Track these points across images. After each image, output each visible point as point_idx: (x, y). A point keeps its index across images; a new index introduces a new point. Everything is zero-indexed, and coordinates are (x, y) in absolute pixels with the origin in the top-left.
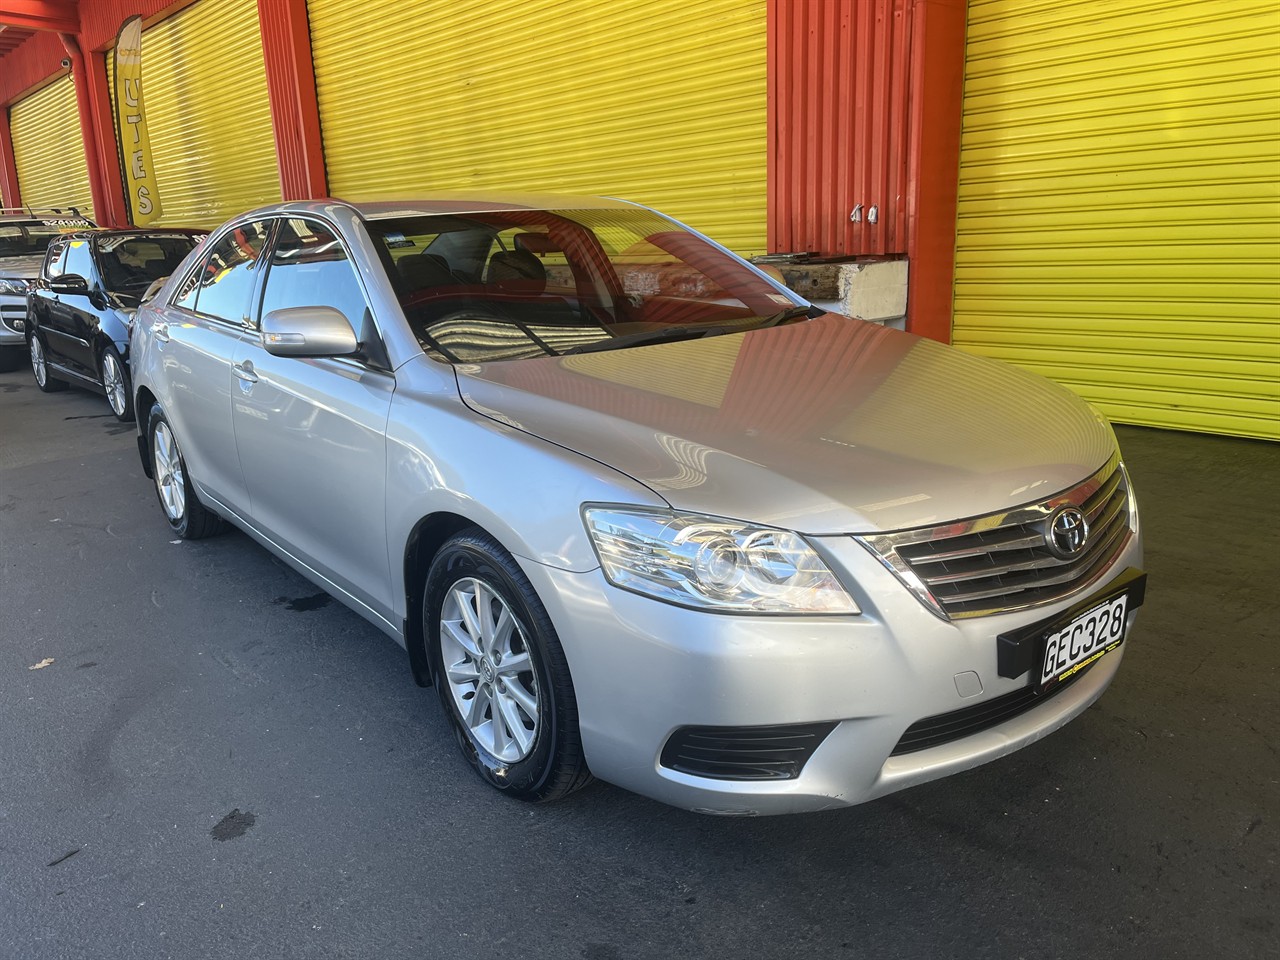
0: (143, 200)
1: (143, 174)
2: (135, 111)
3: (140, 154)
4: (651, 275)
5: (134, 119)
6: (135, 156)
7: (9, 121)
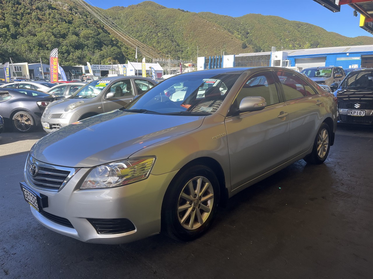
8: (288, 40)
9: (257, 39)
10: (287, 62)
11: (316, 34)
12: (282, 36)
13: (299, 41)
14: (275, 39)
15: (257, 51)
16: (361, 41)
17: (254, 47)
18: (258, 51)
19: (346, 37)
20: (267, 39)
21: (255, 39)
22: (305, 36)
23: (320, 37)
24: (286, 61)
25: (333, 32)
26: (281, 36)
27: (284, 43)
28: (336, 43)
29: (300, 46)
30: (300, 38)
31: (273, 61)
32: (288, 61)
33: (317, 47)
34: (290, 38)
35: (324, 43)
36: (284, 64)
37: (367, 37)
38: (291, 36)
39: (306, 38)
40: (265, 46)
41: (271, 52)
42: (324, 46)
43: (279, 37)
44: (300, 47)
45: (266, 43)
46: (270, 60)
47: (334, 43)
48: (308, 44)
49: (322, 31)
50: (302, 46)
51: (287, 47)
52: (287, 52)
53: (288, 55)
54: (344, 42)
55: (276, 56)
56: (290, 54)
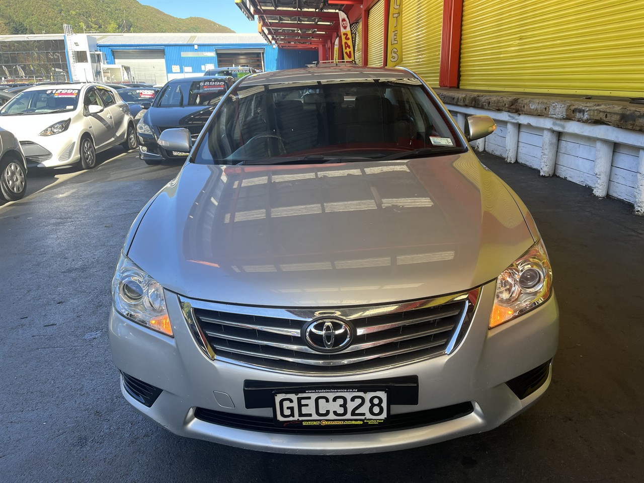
0: (393, 55)
1: (396, 42)
2: (397, 11)
3: (396, 32)
4: (563, 105)
5: (396, 15)
6: (393, 33)
7: (368, 17)
8: (74, 13)
9: (9, 6)
10: (98, 56)
11: (123, 6)
12: (62, 5)
13: (96, 17)
14: (50, 10)
15: (16, 31)
16: (196, 26)
17: (9, 22)
18: (20, 32)
19: (171, 17)
20: (32, 9)
21: (6, 7)
22: (104, 8)
23: (130, 12)
24: (96, 53)
25: (149, 7)
26: (60, 6)
27: (69, 18)
28: (158, 25)
29: (100, 27)
30: (96, 12)
31: (72, 53)
32: (101, 53)
33: (129, 31)
34: (77, 11)
35: (141, 24)
36: (95, 60)
37: (202, 19)
38: (78, 5)
39: (107, 13)
40: (31, 22)
41: (63, 34)
42: (141, 30)
43: (55, 7)
44: (100, 29)
45: (31, 16)
46: (66, 51)
47: (156, 25)
48: (113, 25)
49: (131, 3)
50: (103, 27)
51: (76, 26)
52: (95, 37)
53: (98, 42)
54: (171, 25)
55: (75, 43)
56: (100, 41)
